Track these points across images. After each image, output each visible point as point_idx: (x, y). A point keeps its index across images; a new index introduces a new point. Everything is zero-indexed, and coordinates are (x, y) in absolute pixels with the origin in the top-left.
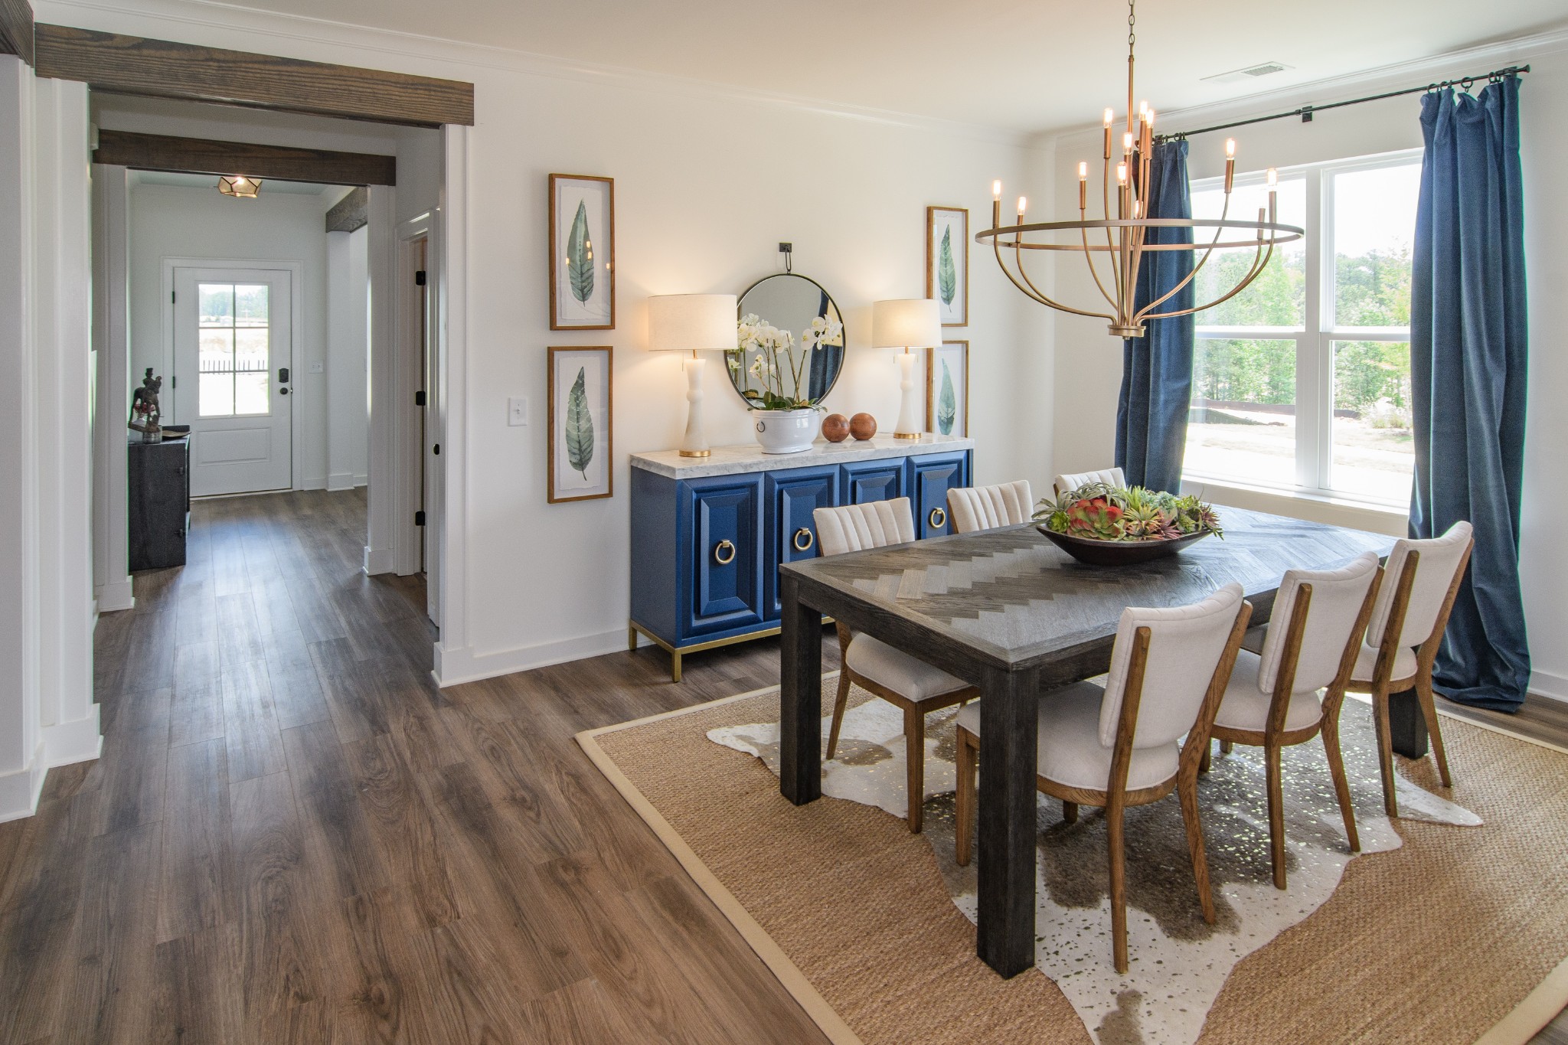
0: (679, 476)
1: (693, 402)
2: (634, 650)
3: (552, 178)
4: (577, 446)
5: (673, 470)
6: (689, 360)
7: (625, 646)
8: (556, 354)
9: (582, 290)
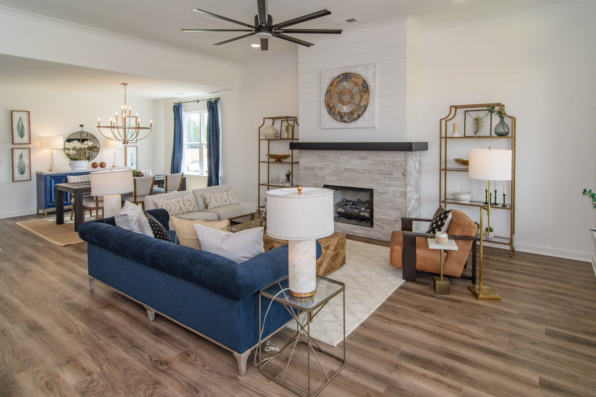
0: (45, 174)
1: (52, 159)
2: (38, 214)
3: (12, 112)
4: (21, 169)
5: (43, 173)
6: (51, 150)
7: (36, 213)
8: (14, 149)
9: (21, 136)
